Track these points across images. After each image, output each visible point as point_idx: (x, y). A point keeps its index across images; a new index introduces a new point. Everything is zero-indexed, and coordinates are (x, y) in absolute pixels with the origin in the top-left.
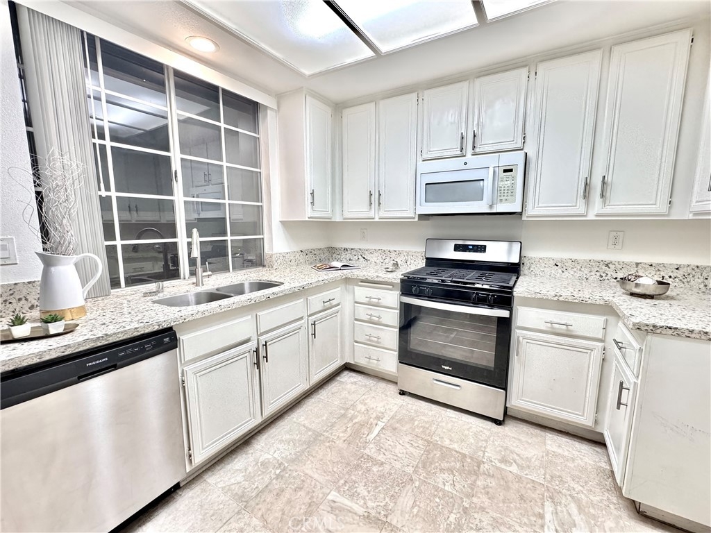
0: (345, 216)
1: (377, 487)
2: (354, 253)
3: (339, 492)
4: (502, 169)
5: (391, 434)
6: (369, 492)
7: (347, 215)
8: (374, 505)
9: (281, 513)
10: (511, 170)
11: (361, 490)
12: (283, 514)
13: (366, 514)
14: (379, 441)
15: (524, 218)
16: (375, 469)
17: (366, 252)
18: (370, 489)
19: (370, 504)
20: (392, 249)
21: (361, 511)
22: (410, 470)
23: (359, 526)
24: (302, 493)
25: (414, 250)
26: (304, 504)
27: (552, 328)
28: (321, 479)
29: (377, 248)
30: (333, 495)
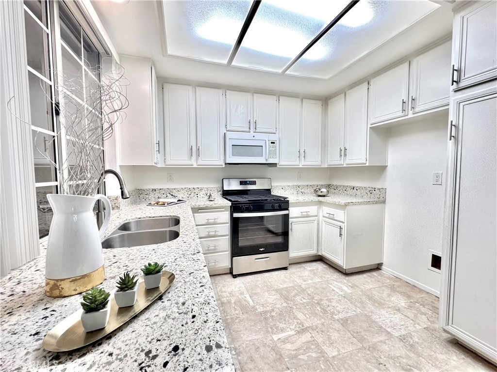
0: (167, 163)
1: (285, 320)
2: (163, 192)
3: (275, 334)
4: (270, 142)
5: (258, 297)
6: (285, 324)
7: (169, 162)
8: (294, 326)
9: (267, 365)
10: (274, 143)
11: (281, 325)
12: (268, 364)
13: (296, 332)
14: (257, 302)
15: (278, 166)
16: (274, 314)
17: (174, 191)
18: (283, 322)
19: (292, 327)
20: (195, 187)
21: (293, 333)
22: (285, 304)
23: (301, 337)
24: (262, 349)
25: (212, 186)
26: (270, 352)
27: (302, 215)
28: (259, 336)
29: (183, 187)
30: (275, 337)
